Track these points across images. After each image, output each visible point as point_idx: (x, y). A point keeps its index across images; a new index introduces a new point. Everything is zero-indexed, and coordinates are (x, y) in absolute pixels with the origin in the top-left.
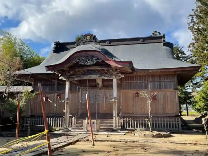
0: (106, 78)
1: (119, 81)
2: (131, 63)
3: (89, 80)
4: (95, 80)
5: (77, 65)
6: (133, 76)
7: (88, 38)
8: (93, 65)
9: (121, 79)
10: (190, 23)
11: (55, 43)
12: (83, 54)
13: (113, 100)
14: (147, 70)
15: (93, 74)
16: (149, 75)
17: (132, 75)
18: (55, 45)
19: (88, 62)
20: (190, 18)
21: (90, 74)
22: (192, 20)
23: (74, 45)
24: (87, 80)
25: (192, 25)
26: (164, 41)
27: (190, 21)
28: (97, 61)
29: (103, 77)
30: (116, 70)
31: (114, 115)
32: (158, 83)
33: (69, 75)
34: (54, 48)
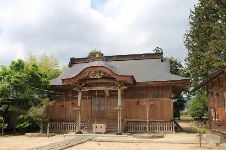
0: (112, 89)
1: (123, 92)
2: (132, 77)
3: (98, 91)
4: (103, 91)
5: (87, 79)
6: (136, 87)
7: (97, 56)
8: (101, 78)
9: (125, 91)
10: (185, 41)
11: (70, 59)
12: (93, 69)
13: (118, 108)
14: (147, 82)
15: (101, 86)
16: (149, 87)
17: (134, 86)
18: (70, 60)
19: (97, 76)
20: (186, 37)
21: (98, 86)
22: (187, 38)
23: (87, 60)
24: (96, 90)
25: (187, 42)
26: (162, 57)
27: (185, 39)
28: (104, 76)
29: (109, 89)
30: (120, 82)
31: (119, 121)
32: (157, 93)
33: (81, 86)
34: (70, 63)
